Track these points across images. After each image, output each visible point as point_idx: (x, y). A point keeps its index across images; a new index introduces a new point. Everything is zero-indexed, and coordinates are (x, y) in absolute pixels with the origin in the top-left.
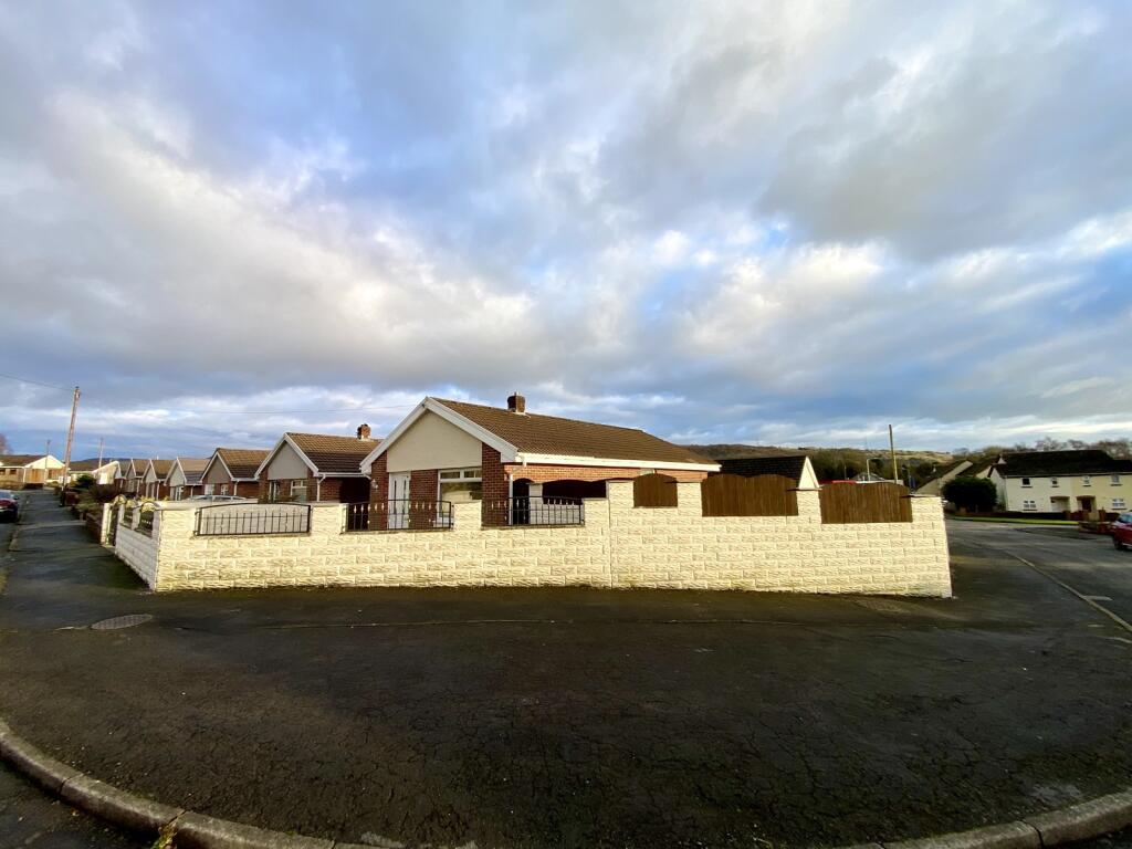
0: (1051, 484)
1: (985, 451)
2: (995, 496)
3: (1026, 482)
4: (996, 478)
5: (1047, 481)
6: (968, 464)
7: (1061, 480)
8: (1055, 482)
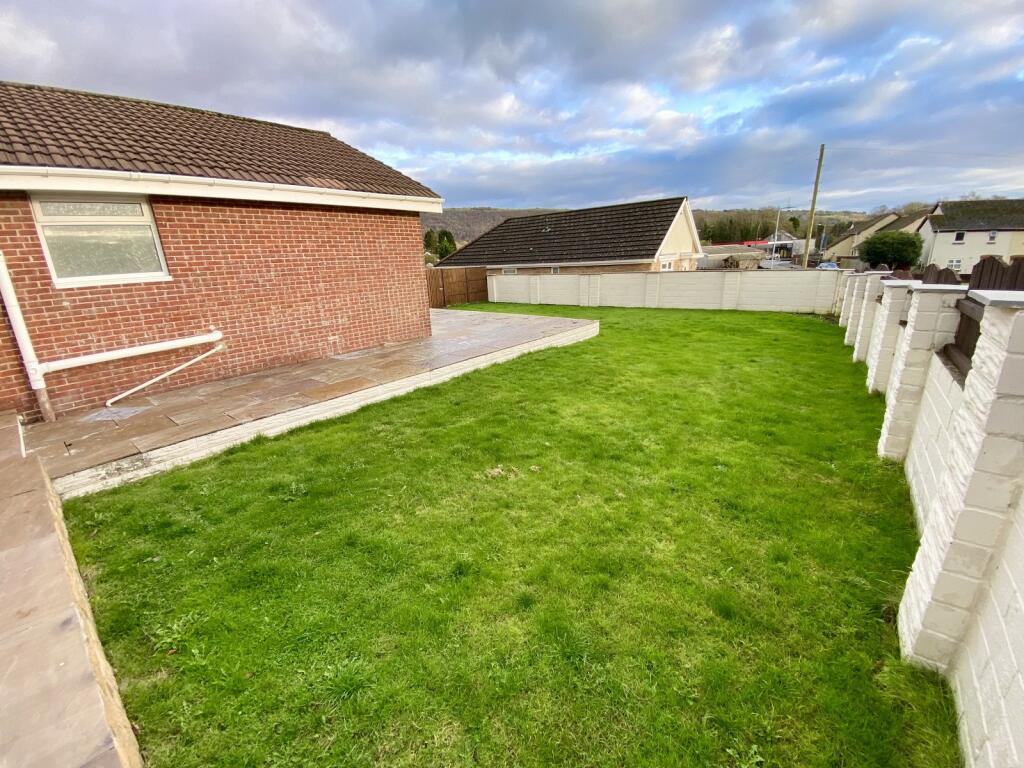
0: (988, 240)
1: (905, 207)
2: (918, 255)
3: (960, 237)
4: (927, 232)
5: (984, 236)
6: (893, 218)
7: (1001, 236)
8: (992, 238)
